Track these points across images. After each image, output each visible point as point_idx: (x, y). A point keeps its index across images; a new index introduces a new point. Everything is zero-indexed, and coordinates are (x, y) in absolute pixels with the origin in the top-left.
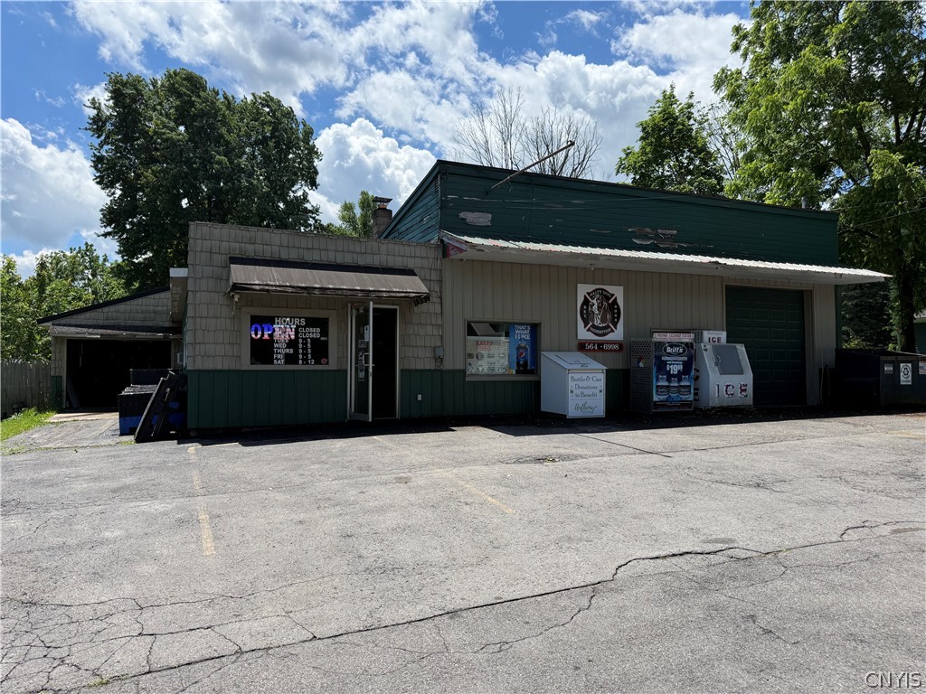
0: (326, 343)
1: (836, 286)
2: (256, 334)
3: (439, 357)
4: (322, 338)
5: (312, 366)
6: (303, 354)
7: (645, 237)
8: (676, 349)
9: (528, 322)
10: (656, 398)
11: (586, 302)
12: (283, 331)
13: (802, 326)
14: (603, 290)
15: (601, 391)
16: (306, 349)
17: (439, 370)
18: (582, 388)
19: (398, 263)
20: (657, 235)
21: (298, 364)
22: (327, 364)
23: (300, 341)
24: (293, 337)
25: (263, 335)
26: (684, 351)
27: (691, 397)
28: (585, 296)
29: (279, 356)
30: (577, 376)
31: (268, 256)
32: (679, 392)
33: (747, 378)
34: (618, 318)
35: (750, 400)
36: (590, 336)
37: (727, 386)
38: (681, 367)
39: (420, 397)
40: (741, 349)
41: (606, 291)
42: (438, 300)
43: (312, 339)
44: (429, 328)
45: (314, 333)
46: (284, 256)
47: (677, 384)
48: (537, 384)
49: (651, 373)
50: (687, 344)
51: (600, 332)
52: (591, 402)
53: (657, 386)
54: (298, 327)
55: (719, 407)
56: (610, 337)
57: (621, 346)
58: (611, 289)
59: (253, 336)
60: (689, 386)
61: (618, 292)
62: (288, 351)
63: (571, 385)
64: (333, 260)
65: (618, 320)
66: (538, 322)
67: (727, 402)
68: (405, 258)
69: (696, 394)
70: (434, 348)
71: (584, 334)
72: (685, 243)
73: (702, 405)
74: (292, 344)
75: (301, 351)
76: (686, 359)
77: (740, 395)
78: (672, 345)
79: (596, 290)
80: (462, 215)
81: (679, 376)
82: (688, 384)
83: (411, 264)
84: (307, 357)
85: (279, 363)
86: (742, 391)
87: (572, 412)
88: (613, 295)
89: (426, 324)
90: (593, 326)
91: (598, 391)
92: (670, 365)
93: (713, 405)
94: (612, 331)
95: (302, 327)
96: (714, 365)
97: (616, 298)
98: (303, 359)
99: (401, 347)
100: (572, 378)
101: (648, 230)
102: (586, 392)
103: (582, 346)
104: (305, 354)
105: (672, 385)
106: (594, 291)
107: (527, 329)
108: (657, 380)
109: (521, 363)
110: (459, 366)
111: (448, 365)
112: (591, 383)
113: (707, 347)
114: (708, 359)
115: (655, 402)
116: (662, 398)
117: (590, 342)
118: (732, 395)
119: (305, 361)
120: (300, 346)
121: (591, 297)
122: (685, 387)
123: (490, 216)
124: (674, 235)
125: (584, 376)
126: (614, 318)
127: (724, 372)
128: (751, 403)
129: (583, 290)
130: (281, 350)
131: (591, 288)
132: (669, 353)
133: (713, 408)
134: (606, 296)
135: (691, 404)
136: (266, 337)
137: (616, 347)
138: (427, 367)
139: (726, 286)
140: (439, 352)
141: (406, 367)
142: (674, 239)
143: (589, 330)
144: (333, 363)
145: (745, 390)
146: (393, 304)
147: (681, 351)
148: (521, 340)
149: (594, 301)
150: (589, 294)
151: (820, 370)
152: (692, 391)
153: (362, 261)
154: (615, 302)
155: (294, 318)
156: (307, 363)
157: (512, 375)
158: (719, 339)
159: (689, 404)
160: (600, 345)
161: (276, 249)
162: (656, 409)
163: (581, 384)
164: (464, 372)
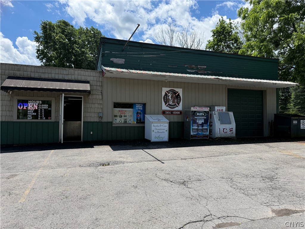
0: (50, 111)
1: (277, 89)
2: (20, 107)
3: (100, 117)
4: (49, 109)
5: (44, 120)
6: (40, 115)
7: (192, 69)
8: (201, 114)
9: (141, 103)
10: (192, 134)
11: (166, 95)
12: (32, 106)
13: (262, 105)
14: (173, 90)
15: (166, 131)
16: (42, 113)
17: (101, 122)
18: (158, 129)
19: (83, 78)
20: (197, 68)
21: (38, 119)
22: (51, 119)
23: (39, 110)
24: (37, 108)
25: (23, 107)
26: (205, 115)
27: (208, 133)
28: (166, 93)
29: (30, 116)
30: (155, 125)
31: (25, 76)
32: (202, 131)
33: (233, 125)
34: (180, 101)
35: (234, 135)
36: (168, 109)
37: (224, 129)
38: (203, 121)
39: (92, 133)
40: (231, 114)
41: (175, 90)
42: (101, 94)
43: (44, 109)
44: (97, 105)
45: (46, 106)
46: (33, 76)
47: (201, 128)
48: (144, 127)
49: (190, 123)
50: (205, 112)
51: (172, 107)
52: (162, 135)
53: (193, 129)
54: (39, 104)
55: (220, 138)
56: (176, 109)
57: (181, 112)
58: (177, 90)
59: (19, 108)
60: (207, 129)
61: (180, 91)
62: (34, 114)
63: (153, 128)
64: (54, 77)
65: (180, 102)
66: (145, 103)
67: (223, 135)
68: (86, 77)
69: (210, 132)
70: (99, 113)
71: (165, 107)
72: (209, 71)
73: (213, 136)
74: (36, 111)
75: (39, 114)
76: (205, 118)
77: (229, 133)
78: (199, 112)
79: (171, 90)
80: (111, 59)
81: (202, 125)
82: (206, 128)
83: (88, 79)
84: (42, 116)
85: (30, 119)
86: (230, 131)
87: (153, 139)
88: (178, 92)
89: (95, 103)
90: (169, 104)
91: (165, 131)
92: (198, 120)
93: (217, 137)
94: (177, 106)
95: (40, 104)
96: (218, 120)
97: (179, 93)
98: (40, 117)
99: (83, 112)
100: (153, 125)
101: (194, 66)
102: (160, 131)
103: (164, 113)
104: (41, 115)
105: (199, 128)
106: (169, 90)
107: (141, 105)
108: (193, 126)
109: (138, 119)
110: (110, 120)
111: (105, 120)
112: (162, 128)
113: (216, 113)
114: (216, 118)
115: (192, 135)
116: (195, 133)
117: (167, 111)
118: (226, 132)
119: (41, 118)
120: (39, 112)
121: (168, 93)
122: (205, 129)
123: (124, 60)
124: (205, 68)
125: (159, 125)
126: (178, 101)
127: (222, 123)
128: (235, 136)
129: (165, 90)
130: (31, 114)
131: (168, 89)
132: (198, 115)
133: (217, 138)
134: (174, 92)
135: (208, 136)
136: (25, 108)
137: (179, 113)
138: (95, 121)
139: (228, 89)
140: (101, 115)
141: (86, 120)
142: (205, 69)
143: (167, 106)
144: (53, 119)
145: (232, 131)
146: (80, 95)
147: (203, 114)
148: (138, 110)
149: (170, 95)
150: (167, 92)
151: (269, 122)
152: (208, 131)
153: (66, 78)
154: (179, 95)
155: (37, 101)
156: (42, 119)
157: (134, 124)
158: (222, 110)
159: (207, 136)
160: (172, 112)
161: (29, 73)
162: (192, 138)
163: (157, 128)
164: (111, 123)
